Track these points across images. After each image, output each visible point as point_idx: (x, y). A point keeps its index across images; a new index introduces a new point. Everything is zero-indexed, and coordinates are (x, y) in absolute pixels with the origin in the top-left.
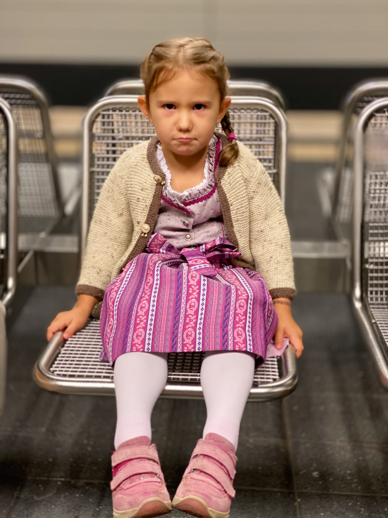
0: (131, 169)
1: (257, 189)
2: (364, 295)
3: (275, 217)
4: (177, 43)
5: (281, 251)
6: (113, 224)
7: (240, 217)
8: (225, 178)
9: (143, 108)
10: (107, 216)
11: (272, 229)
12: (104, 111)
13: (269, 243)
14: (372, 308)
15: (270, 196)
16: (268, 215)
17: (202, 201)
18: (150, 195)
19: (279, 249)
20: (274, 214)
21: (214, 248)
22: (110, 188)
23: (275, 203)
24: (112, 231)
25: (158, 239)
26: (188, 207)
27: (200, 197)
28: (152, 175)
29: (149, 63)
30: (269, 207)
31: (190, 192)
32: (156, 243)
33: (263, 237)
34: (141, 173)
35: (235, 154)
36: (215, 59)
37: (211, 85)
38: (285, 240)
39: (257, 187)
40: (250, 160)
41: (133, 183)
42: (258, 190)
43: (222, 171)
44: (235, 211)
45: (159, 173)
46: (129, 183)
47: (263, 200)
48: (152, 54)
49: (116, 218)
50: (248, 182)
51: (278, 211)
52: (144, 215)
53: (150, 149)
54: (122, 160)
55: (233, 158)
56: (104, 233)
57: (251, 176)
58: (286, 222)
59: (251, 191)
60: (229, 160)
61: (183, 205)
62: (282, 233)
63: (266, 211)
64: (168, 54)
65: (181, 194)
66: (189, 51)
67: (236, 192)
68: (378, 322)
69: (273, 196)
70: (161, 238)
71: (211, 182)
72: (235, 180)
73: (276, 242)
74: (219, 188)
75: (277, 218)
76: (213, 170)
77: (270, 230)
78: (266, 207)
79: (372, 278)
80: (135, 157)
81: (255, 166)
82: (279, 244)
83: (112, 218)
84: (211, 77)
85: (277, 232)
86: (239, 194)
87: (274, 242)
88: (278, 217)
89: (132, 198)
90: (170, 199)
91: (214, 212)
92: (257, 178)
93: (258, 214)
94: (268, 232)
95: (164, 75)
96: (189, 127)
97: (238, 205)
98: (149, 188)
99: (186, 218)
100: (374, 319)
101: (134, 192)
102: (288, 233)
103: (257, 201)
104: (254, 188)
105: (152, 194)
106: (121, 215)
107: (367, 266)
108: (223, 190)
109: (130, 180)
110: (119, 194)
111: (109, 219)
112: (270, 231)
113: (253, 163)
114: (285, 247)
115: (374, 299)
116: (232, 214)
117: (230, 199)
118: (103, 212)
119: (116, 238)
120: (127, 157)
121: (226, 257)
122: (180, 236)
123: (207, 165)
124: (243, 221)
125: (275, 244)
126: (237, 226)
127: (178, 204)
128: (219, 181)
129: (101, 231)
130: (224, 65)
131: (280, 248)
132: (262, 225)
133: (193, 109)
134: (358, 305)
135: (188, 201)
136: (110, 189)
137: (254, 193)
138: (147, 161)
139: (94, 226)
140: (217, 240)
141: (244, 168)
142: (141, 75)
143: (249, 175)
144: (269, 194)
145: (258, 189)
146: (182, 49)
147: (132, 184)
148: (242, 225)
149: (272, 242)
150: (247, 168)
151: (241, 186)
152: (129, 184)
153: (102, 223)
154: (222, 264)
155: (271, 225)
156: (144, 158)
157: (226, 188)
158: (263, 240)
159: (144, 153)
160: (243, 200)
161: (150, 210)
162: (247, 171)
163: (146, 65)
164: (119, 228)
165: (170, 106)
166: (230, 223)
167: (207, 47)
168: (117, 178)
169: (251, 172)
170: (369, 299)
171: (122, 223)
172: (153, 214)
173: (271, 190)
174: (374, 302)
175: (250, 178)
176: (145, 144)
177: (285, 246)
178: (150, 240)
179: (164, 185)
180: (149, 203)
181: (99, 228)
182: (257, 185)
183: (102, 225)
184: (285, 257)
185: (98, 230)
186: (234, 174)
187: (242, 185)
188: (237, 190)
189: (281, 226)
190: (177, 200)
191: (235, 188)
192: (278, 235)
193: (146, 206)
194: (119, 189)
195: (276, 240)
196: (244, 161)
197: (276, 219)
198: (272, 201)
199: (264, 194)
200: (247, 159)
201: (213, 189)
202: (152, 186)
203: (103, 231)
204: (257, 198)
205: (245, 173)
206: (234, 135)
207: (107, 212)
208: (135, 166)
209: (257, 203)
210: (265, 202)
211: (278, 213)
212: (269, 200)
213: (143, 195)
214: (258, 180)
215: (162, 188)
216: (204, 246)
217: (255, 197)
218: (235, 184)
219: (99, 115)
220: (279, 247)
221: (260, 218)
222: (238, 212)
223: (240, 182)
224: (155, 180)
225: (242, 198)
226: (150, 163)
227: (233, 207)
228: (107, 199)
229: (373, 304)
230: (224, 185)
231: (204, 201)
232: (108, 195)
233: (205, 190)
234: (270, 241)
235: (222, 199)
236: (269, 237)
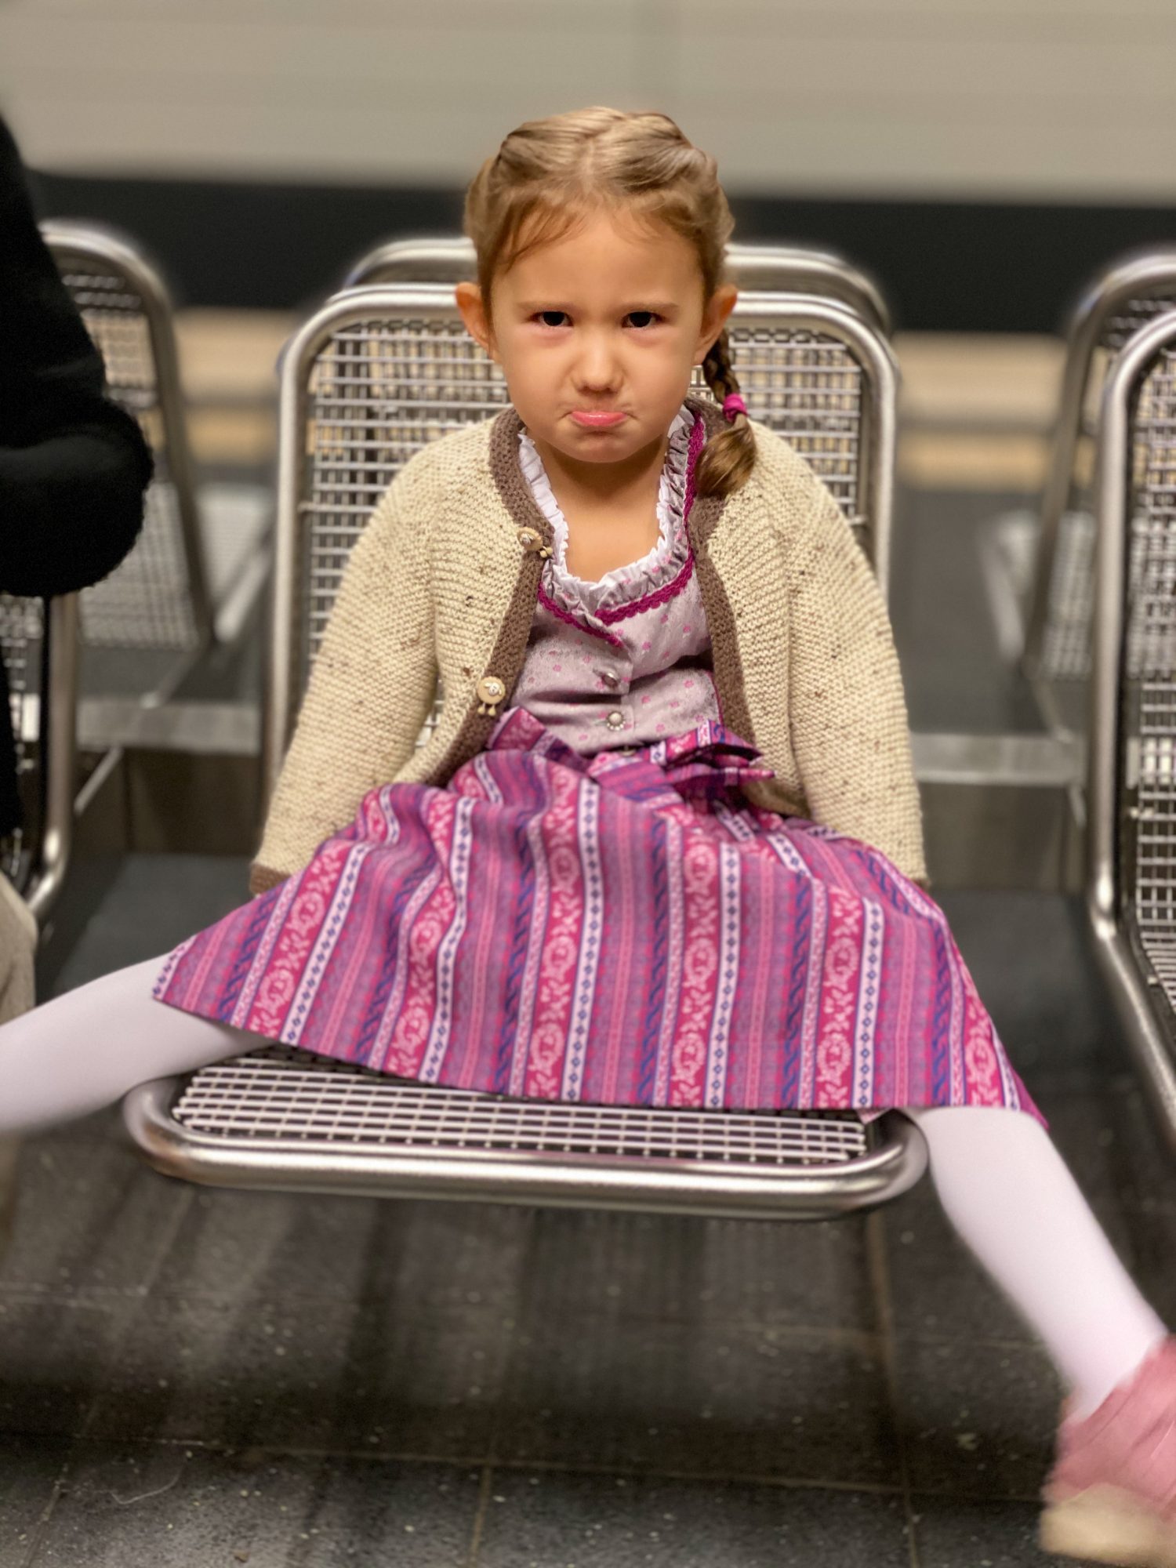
0: (445, 505)
1: (811, 565)
2: (1125, 900)
3: (864, 653)
4: (574, 126)
5: (876, 761)
6: (384, 672)
7: (766, 652)
8: (718, 535)
9: (472, 319)
10: (367, 646)
11: (850, 689)
12: (343, 330)
13: (838, 734)
14: (1149, 940)
15: (850, 586)
16: (843, 646)
17: (655, 606)
18: (505, 588)
19: (870, 755)
20: (859, 643)
21: (693, 755)
22: (375, 561)
23: (865, 610)
24: (381, 693)
25: (519, 726)
26: (614, 628)
27: (649, 595)
28: (512, 528)
29: (492, 187)
30: (847, 622)
31: (622, 579)
32: (514, 737)
33: (820, 715)
34: (476, 516)
35: (745, 459)
36: (690, 173)
37: (679, 253)
38: (889, 726)
39: (812, 557)
40: (792, 478)
41: (454, 546)
42: (814, 567)
43: (710, 512)
44: (751, 633)
45: (533, 522)
46: (441, 546)
47: (830, 598)
48: (500, 157)
49: (397, 651)
50: (786, 544)
51: (873, 635)
52: (484, 648)
53: (499, 445)
54: (412, 478)
55: (740, 470)
56: (356, 701)
57: (795, 527)
58: (896, 669)
59: (794, 572)
60: (727, 477)
61: (599, 623)
62: (881, 703)
63: (836, 631)
64: (548, 161)
65: (594, 586)
66: (612, 151)
67: (754, 577)
68: (1166, 984)
69: (860, 589)
70: (528, 723)
71: (680, 547)
72: (750, 538)
73: (861, 734)
74: (700, 565)
75: (867, 656)
76: (682, 510)
77: (843, 692)
78: (837, 619)
79: (1148, 850)
80: (454, 467)
81: (807, 497)
82: (868, 740)
83: (381, 654)
84: (678, 228)
85: (866, 700)
86: (762, 581)
87: (856, 733)
88: (873, 653)
89: (448, 594)
90: (564, 603)
91: (692, 639)
92: (811, 531)
93: (810, 642)
94: (840, 699)
95: (538, 222)
96: (612, 381)
97: (760, 617)
98: (501, 568)
99: (607, 661)
100: (1155, 974)
101: (454, 576)
102: (902, 702)
103: (809, 600)
104: (804, 563)
105: (509, 586)
106: (415, 642)
107: (1134, 813)
108: (713, 570)
109: (444, 536)
110: (409, 579)
111: (372, 658)
112: (846, 696)
113: (802, 487)
114: (887, 746)
115: (1155, 913)
116: (741, 644)
117: (735, 597)
118: (354, 634)
119: (391, 717)
120: (427, 466)
121: (728, 782)
122: (591, 716)
123: (664, 493)
124: (775, 665)
125: (857, 740)
126: (754, 680)
127: (584, 618)
128: (701, 543)
129: (346, 694)
130: (716, 192)
131: (872, 752)
132: (822, 677)
133: (624, 325)
134: (1105, 930)
135: (614, 609)
136: (375, 566)
137: (801, 577)
138: (493, 482)
139: (326, 678)
140: (702, 731)
141: (774, 501)
142: (468, 220)
143: (791, 521)
144: (848, 582)
145: (814, 564)
146: (590, 145)
147: (449, 551)
148: (772, 678)
149: (849, 733)
150: (784, 502)
151: (768, 556)
152: (439, 550)
153: (352, 671)
154: (717, 804)
155: (850, 678)
156: (483, 472)
157: (721, 563)
158: (821, 722)
159: (483, 456)
160: (775, 601)
161: (505, 632)
162: (783, 509)
163: (484, 192)
164: (404, 685)
165: (554, 317)
166: (732, 669)
167: (667, 136)
168: (399, 529)
169: (794, 515)
170: (1139, 913)
171: (414, 669)
172: (512, 646)
173: (854, 569)
174: (1155, 921)
175: (792, 532)
176: (482, 431)
177: (890, 742)
178: (499, 727)
179: (549, 557)
180: (500, 612)
181: (342, 684)
182: (814, 552)
183: (351, 675)
184: (888, 777)
185: (338, 692)
186: (748, 521)
187: (770, 554)
188: (758, 569)
189: (878, 679)
190: (583, 606)
191: (749, 563)
192: (869, 708)
193: (493, 621)
194: (408, 562)
195: (862, 727)
196: (776, 481)
197: (865, 660)
198: (855, 603)
199: (834, 582)
200: (784, 475)
201: (686, 567)
202: (510, 561)
203: (353, 697)
204: (812, 591)
205: (779, 516)
206: (739, 400)
207: (366, 636)
208: (459, 496)
209: (810, 607)
210: (835, 604)
211: (872, 640)
212: (849, 599)
213: (482, 586)
214: (815, 539)
215: (542, 568)
216: (662, 748)
217: (804, 589)
218: (750, 551)
219: (328, 341)
220: (870, 748)
221: (817, 653)
222: (758, 638)
223: (766, 545)
224: (523, 543)
225: (773, 592)
226: (503, 487)
227: (745, 621)
228: (366, 594)
229: (1151, 929)
230: (717, 555)
231: (663, 606)
232: (367, 582)
233: (664, 571)
234: (842, 728)
235: (710, 598)
236: (841, 713)
